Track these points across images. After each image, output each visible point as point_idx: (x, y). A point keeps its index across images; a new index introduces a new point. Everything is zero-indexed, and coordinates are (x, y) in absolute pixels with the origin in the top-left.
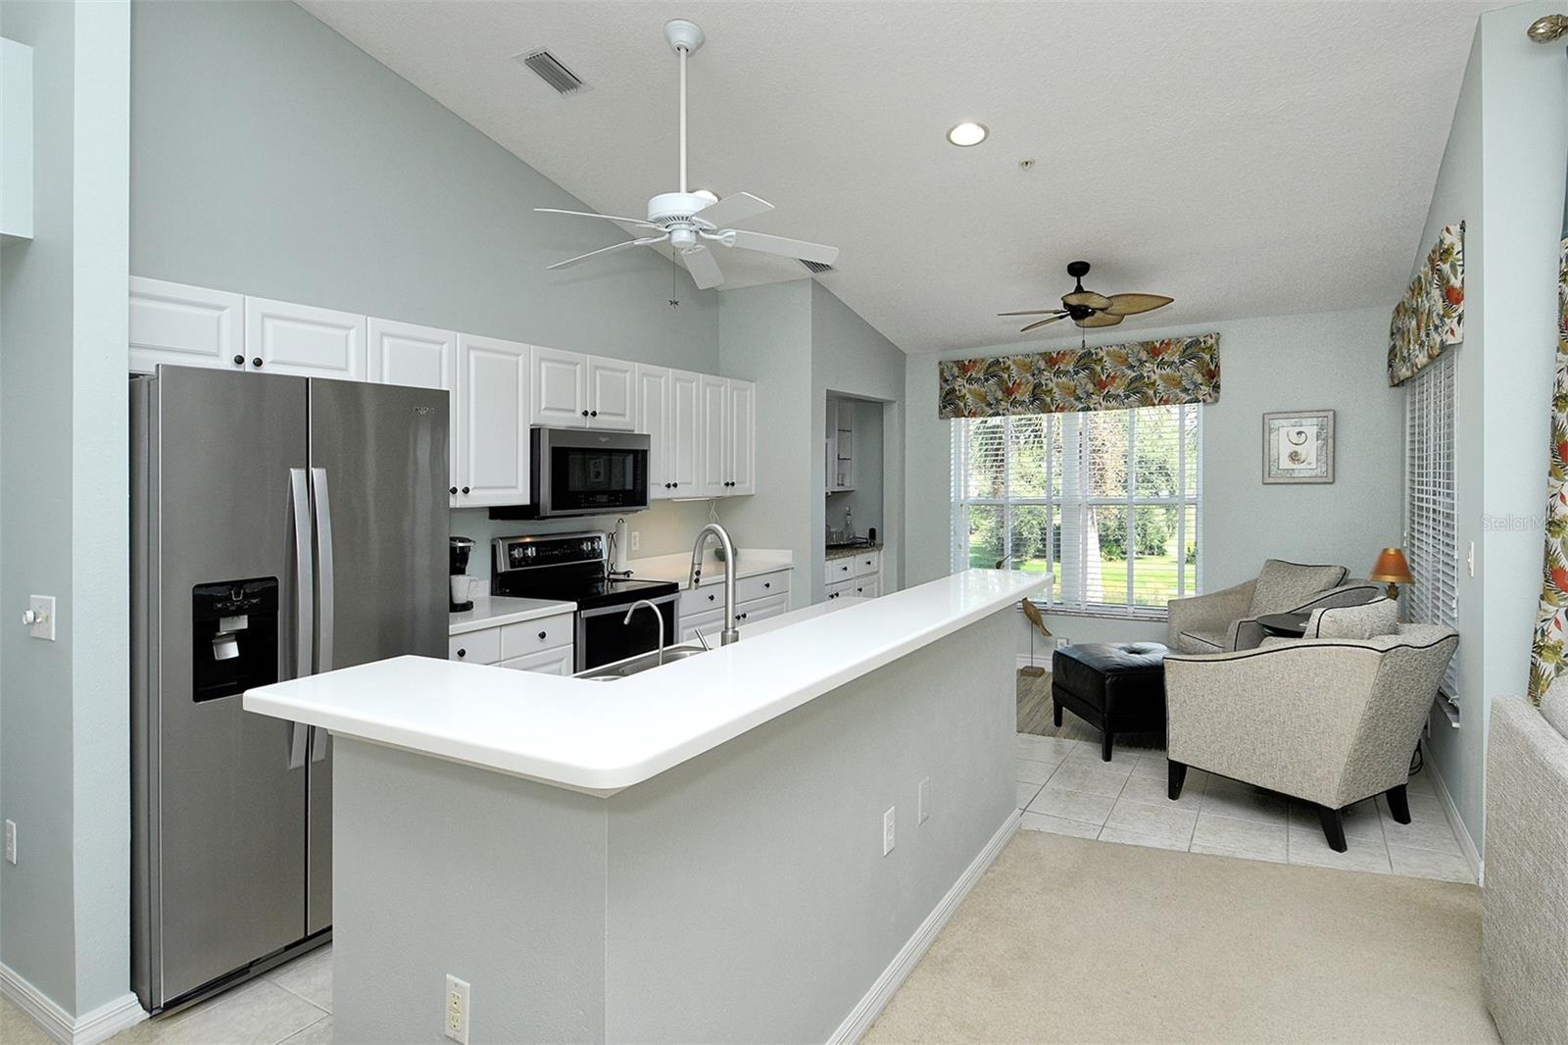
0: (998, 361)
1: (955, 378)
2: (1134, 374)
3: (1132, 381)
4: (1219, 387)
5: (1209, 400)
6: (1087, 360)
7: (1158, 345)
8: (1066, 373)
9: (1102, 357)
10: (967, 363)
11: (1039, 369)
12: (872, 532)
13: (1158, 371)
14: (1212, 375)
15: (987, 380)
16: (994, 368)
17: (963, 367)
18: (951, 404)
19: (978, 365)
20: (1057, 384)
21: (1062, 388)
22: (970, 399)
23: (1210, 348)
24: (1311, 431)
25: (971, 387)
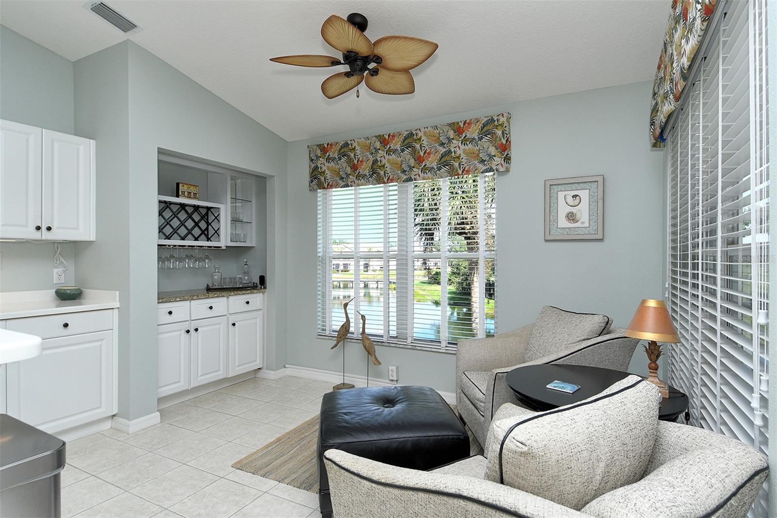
0: (347, 143)
1: (318, 157)
2: (444, 150)
3: (442, 156)
4: (509, 159)
5: (501, 170)
6: (410, 140)
7: (462, 125)
8: (394, 151)
9: (421, 137)
10: (326, 146)
11: (375, 148)
12: (262, 278)
13: (462, 147)
14: (504, 149)
15: (340, 159)
16: (344, 150)
17: (324, 149)
18: (316, 179)
19: (334, 147)
20: (389, 161)
21: (392, 163)
22: (328, 174)
23: (502, 125)
24: (584, 194)
25: (329, 165)
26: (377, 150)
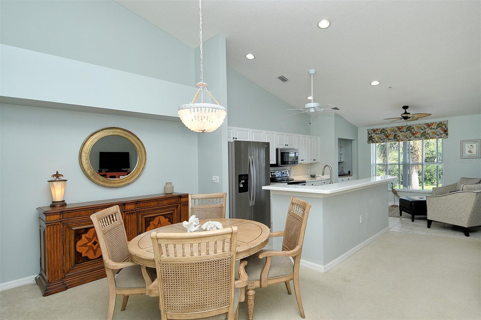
0: (384, 129)
1: (372, 133)
2: (423, 131)
3: (422, 133)
4: (448, 134)
5: (445, 137)
6: (409, 128)
7: (430, 124)
8: (403, 132)
9: (414, 127)
12: (349, 172)
13: (430, 131)
14: (446, 131)
15: (381, 134)
16: (383, 131)
17: (374, 131)
18: (371, 140)
19: (379, 130)
20: (401, 134)
21: (403, 135)
22: (376, 139)
23: (445, 124)
24: (474, 145)
25: (376, 135)
26: (396, 131)
